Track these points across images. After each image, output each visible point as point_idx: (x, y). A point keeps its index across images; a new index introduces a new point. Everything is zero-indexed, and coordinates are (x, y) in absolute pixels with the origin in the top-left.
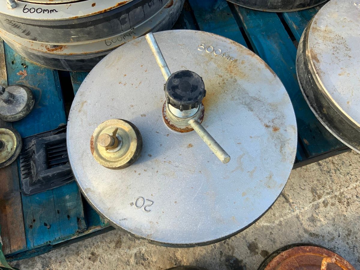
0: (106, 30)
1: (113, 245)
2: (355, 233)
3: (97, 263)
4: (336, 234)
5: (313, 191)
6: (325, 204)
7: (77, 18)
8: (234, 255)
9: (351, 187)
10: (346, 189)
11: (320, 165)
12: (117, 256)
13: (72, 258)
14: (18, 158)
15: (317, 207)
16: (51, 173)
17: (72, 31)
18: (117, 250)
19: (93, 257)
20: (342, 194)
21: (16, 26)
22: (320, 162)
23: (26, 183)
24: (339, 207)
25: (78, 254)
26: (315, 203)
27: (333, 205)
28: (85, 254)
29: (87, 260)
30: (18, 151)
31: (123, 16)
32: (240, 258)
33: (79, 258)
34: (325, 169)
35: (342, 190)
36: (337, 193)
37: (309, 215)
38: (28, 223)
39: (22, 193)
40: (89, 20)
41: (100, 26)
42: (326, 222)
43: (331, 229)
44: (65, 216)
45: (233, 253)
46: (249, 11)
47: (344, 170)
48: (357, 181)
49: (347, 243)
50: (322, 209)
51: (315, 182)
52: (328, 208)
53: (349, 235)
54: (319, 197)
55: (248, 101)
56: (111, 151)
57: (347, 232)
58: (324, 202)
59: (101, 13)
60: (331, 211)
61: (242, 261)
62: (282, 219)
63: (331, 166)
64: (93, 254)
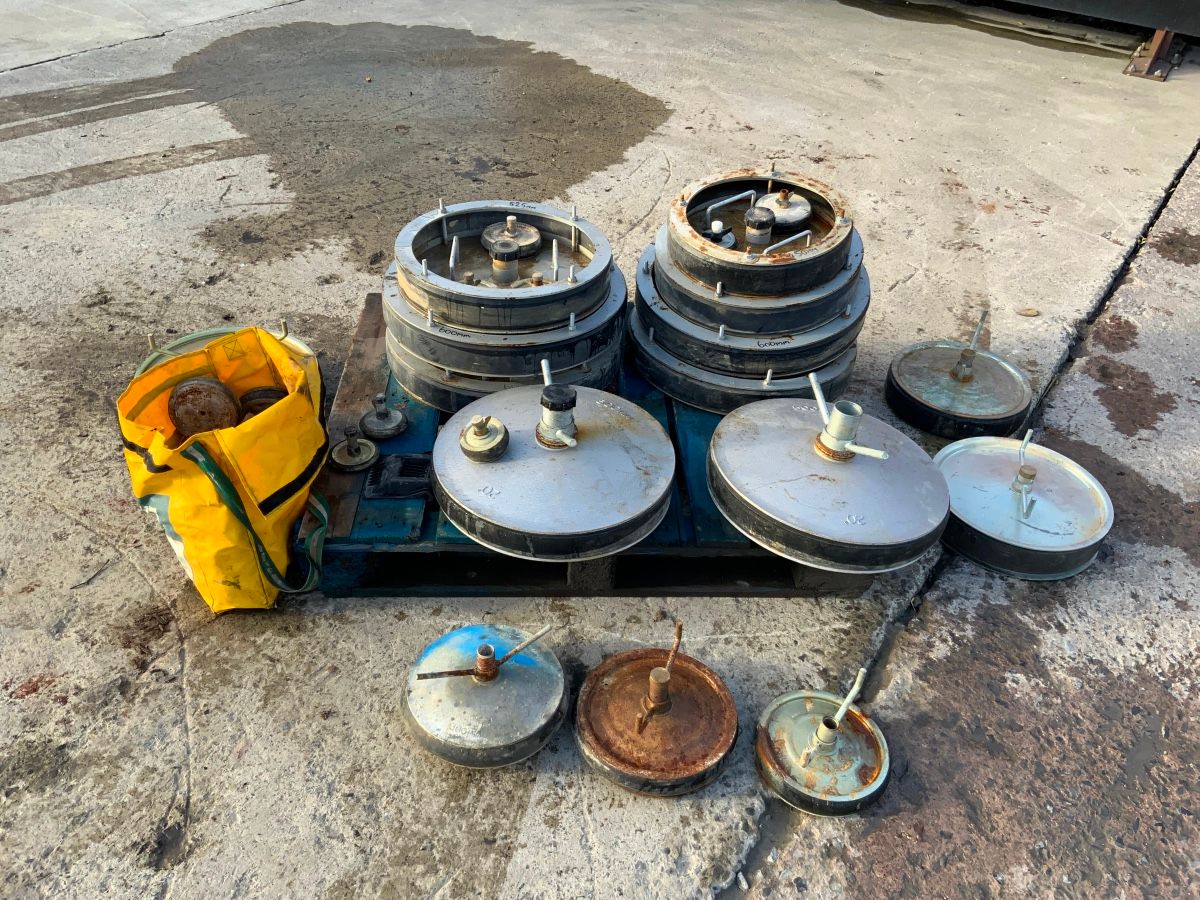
0: (509, 365)
1: (431, 611)
2: (756, 680)
3: (404, 622)
4: (728, 674)
5: (717, 625)
6: (727, 641)
7: (487, 346)
8: (581, 659)
9: (773, 634)
10: (764, 635)
11: (738, 602)
12: (431, 621)
13: (374, 611)
14: (370, 467)
15: (716, 642)
16: (401, 480)
17: (477, 357)
18: (433, 617)
19: (401, 616)
20: (755, 638)
21: (426, 343)
22: (740, 599)
23: (369, 489)
24: (747, 649)
25: (382, 609)
26: (714, 637)
27: (737, 644)
28: (392, 611)
29: (392, 617)
30: (373, 461)
31: (530, 356)
32: (586, 664)
33: (382, 612)
34: (744, 607)
35: (757, 634)
36: (750, 636)
37: (700, 647)
38: (359, 519)
39: (362, 496)
40: (496, 349)
41: (505, 358)
42: (721, 658)
43: (724, 667)
44: (401, 522)
45: (580, 656)
46: (686, 407)
47: (770, 614)
48: (783, 631)
49: (741, 688)
50: (721, 645)
51: (723, 617)
52: (730, 646)
53: (748, 680)
54: (722, 633)
55: (627, 446)
56: (478, 438)
57: (745, 677)
58: (726, 639)
59: (509, 347)
60: (732, 651)
61: (587, 667)
62: (660, 641)
63: (755, 607)
64: (401, 613)
